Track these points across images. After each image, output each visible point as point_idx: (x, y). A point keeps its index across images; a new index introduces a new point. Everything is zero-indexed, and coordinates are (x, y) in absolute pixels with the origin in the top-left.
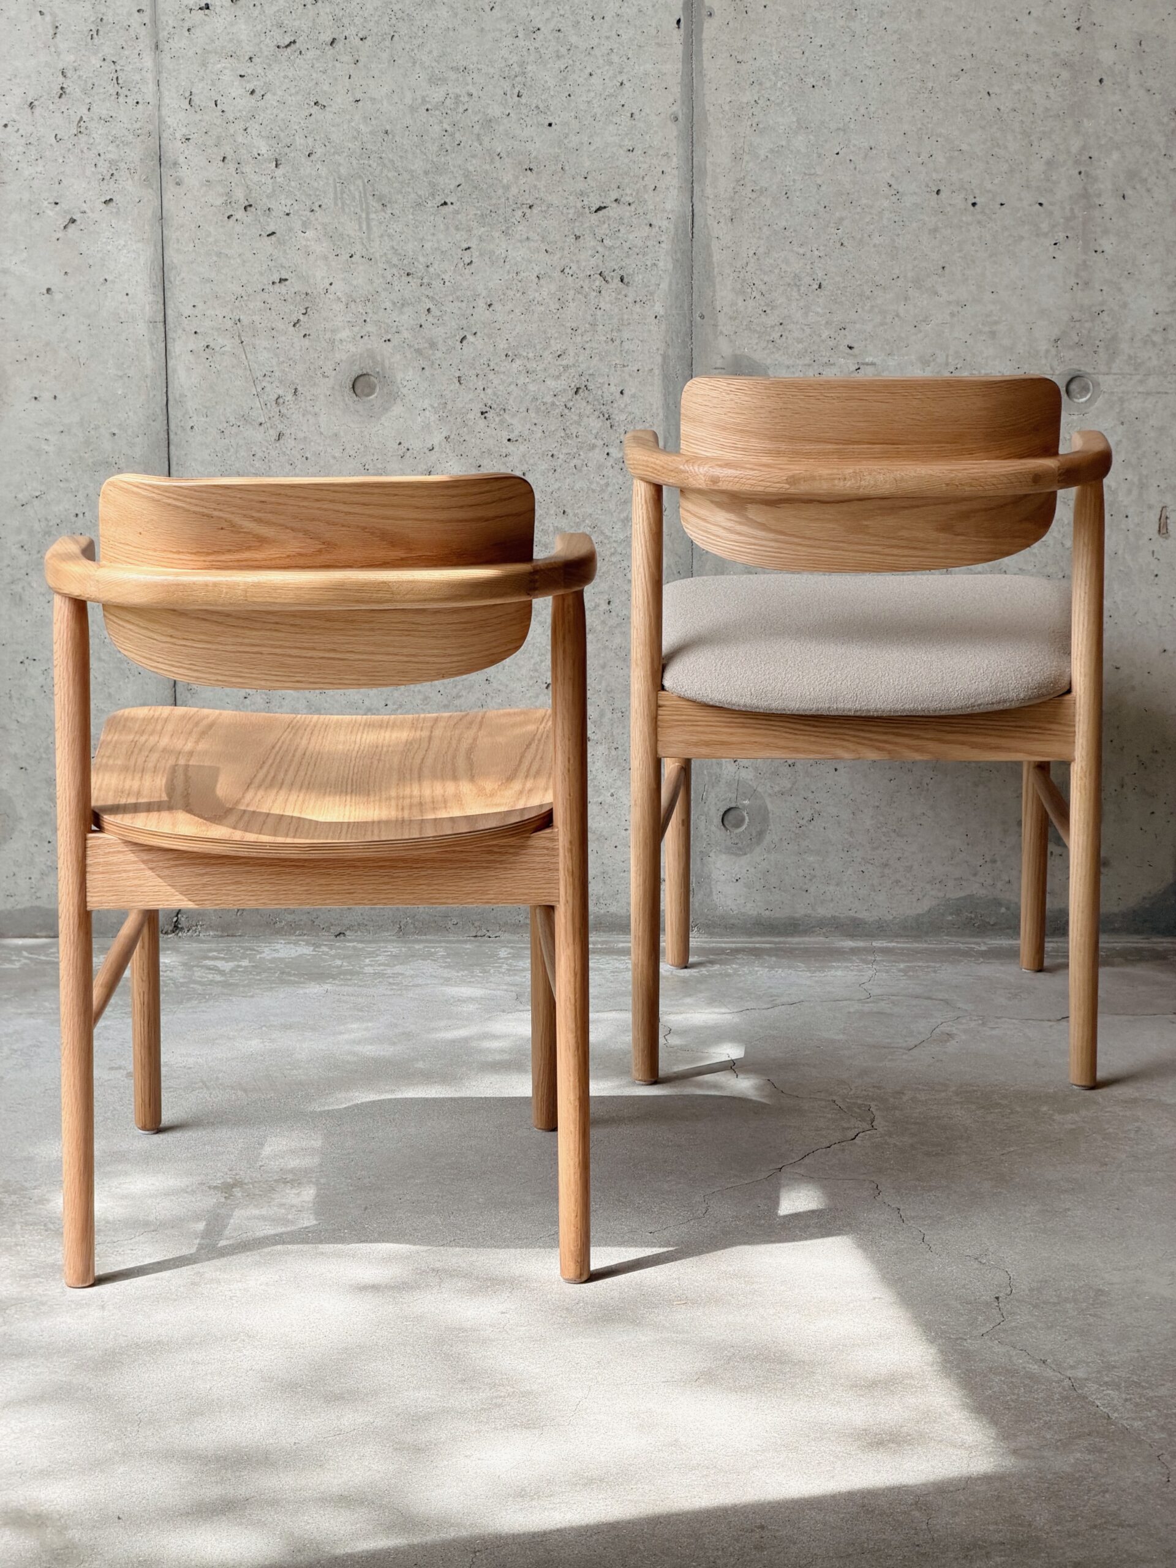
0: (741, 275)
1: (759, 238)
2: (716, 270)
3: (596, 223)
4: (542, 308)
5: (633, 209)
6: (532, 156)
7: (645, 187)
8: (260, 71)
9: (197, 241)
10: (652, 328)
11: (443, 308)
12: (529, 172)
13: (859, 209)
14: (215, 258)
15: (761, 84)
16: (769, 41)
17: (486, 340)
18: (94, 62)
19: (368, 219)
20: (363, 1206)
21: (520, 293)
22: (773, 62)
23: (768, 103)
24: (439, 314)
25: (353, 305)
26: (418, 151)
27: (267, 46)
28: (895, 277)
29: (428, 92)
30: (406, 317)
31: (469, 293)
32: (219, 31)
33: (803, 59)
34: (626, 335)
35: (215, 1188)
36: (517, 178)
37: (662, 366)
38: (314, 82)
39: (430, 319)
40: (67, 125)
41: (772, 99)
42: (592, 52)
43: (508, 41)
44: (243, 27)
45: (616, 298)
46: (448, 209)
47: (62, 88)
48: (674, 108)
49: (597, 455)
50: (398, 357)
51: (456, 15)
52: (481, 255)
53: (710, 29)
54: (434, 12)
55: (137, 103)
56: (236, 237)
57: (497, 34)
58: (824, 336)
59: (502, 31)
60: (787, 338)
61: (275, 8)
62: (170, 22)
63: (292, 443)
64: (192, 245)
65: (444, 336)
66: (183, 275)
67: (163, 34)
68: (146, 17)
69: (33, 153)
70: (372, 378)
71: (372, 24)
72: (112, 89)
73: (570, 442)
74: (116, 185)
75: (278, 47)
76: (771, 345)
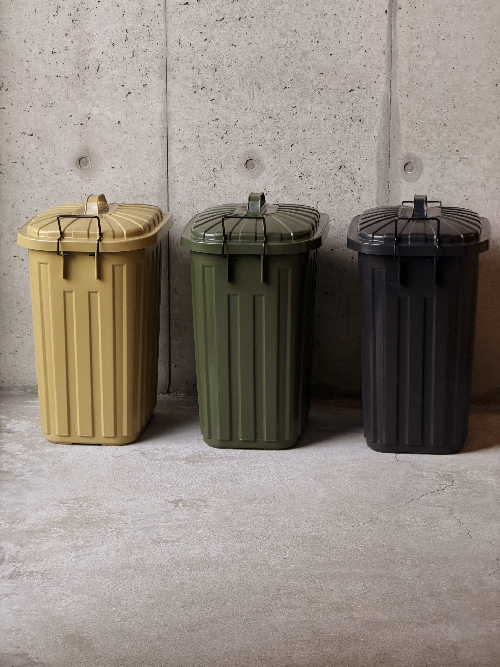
0: (411, 120)
1: (419, 104)
2: (400, 117)
3: (350, 97)
4: (326, 133)
5: (365, 91)
6: (324, 67)
7: (371, 81)
8: (209, 31)
9: (181, 102)
10: (372, 141)
11: (284, 132)
12: (321, 74)
13: (462, 92)
14: (189, 110)
15: (421, 38)
16: (425, 20)
17: (302, 146)
18: (139, 26)
19: (253, 94)
20: (232, 512)
21: (317, 126)
22: (426, 29)
23: (424, 46)
24: (282, 134)
25: (246, 130)
26: (275, 65)
27: (212, 20)
28: (477, 121)
29: (279, 40)
30: (269, 135)
31: (295, 126)
32: (192, 14)
33: (440, 28)
34: (361, 144)
35: (171, 502)
36: (316, 77)
37: (377, 158)
38: (232, 36)
39: (279, 137)
40: (128, 53)
41: (426, 44)
42: (349, 24)
43: (313, 19)
44: (202, 12)
45: (358, 129)
46: (287, 90)
47: (126, 37)
48: (384, 48)
49: (348, 195)
50: (265, 152)
51: (292, 8)
52: (301, 109)
53: (400, 14)
54: (283, 6)
55: (157, 44)
56: (198, 101)
57: (309, 15)
58: (446, 146)
59: (311, 14)
60: (430, 147)
61: (216, 4)
62: (172, 10)
63: (220, 188)
64: (179, 104)
65: (284, 144)
66: (175, 117)
67: (169, 15)
68: (162, 8)
69: (114, 65)
70: (254, 161)
71: (256, 11)
72: (147, 38)
73: (337, 189)
74: (148, 78)
75: (217, 21)
76: (423, 150)
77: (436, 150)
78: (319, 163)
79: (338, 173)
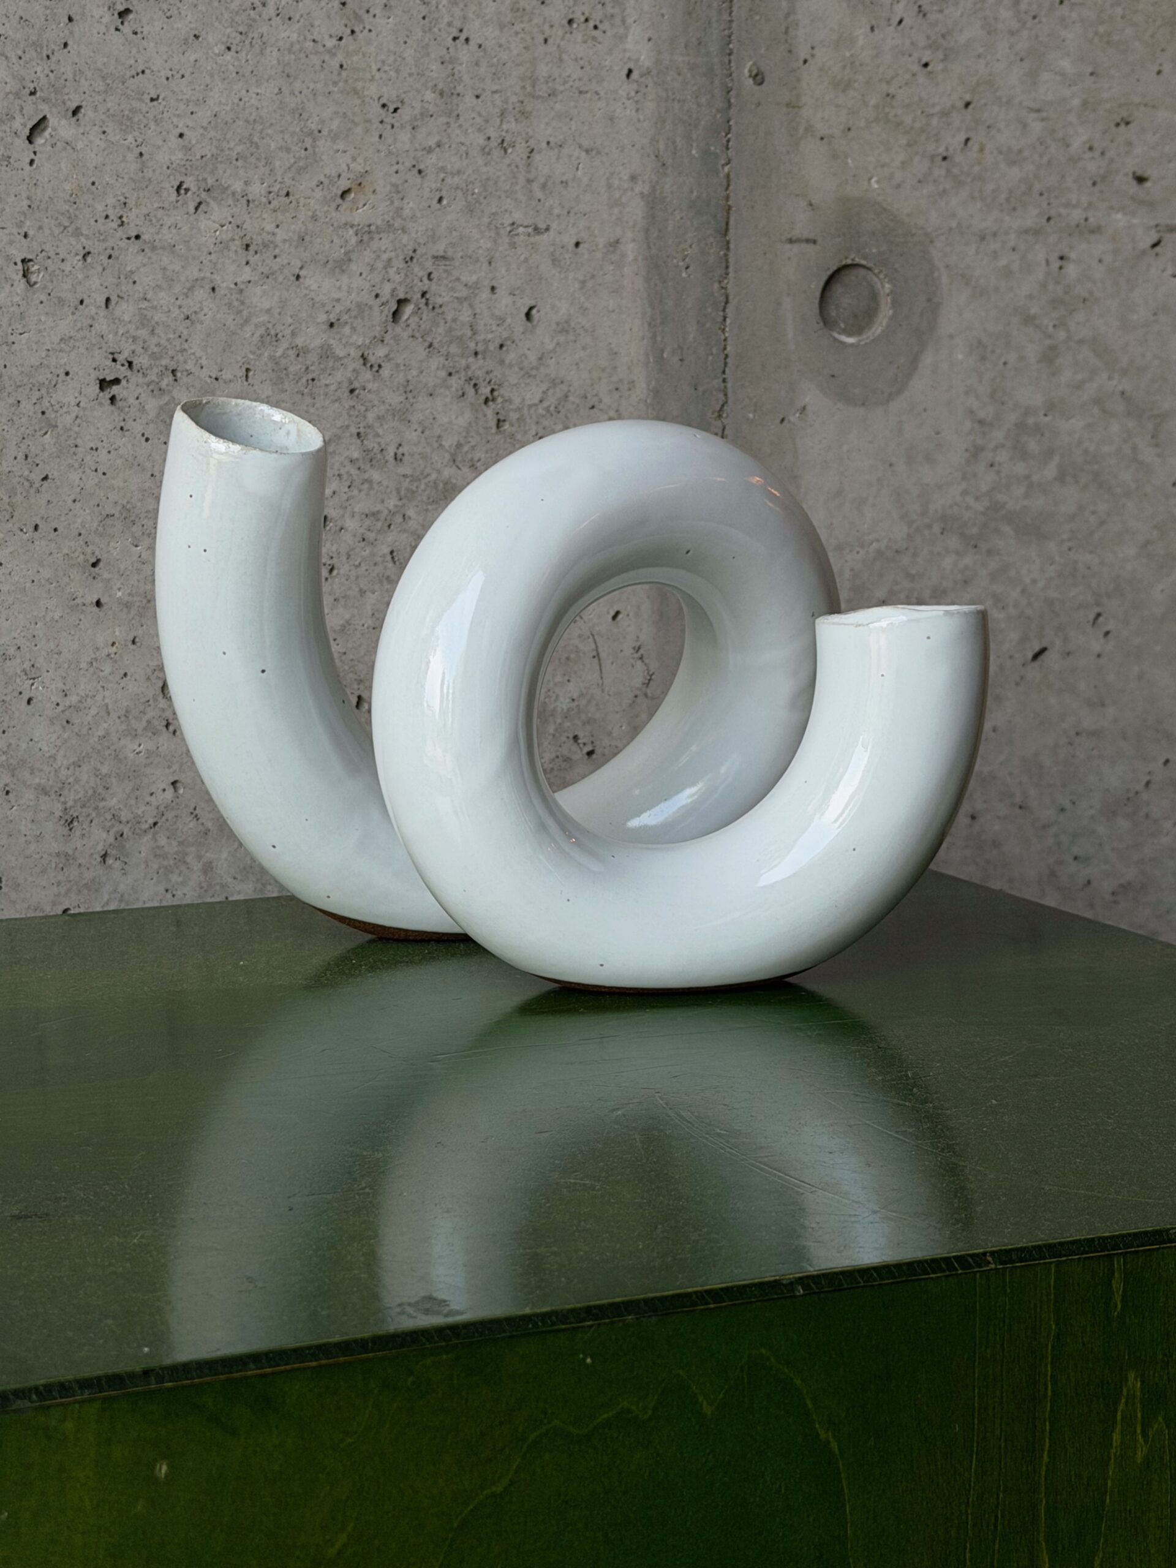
77: (1015, 173)
78: (247, 274)
79: (381, 351)
